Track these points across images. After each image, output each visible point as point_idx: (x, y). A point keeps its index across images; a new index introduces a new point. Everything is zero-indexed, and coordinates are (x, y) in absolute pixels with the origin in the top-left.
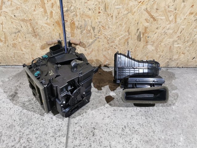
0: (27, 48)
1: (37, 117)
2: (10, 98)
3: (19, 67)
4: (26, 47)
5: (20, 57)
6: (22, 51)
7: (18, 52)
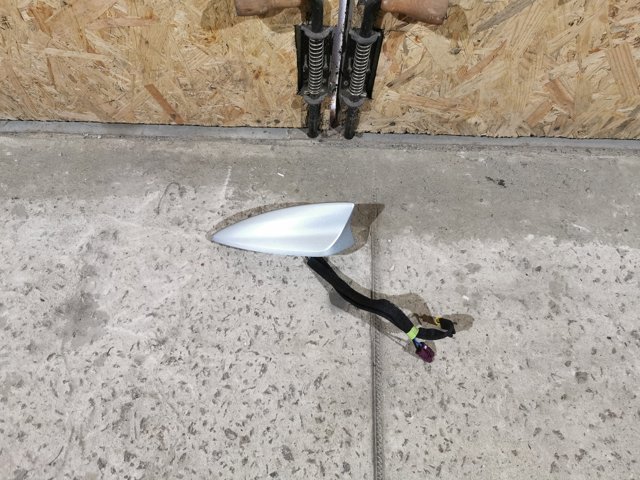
0: (117, 32)
1: (211, 448)
2: (62, 323)
3: (83, 129)
4: (111, 28)
5: (84, 83)
6: (90, 49)
7: (67, 54)
